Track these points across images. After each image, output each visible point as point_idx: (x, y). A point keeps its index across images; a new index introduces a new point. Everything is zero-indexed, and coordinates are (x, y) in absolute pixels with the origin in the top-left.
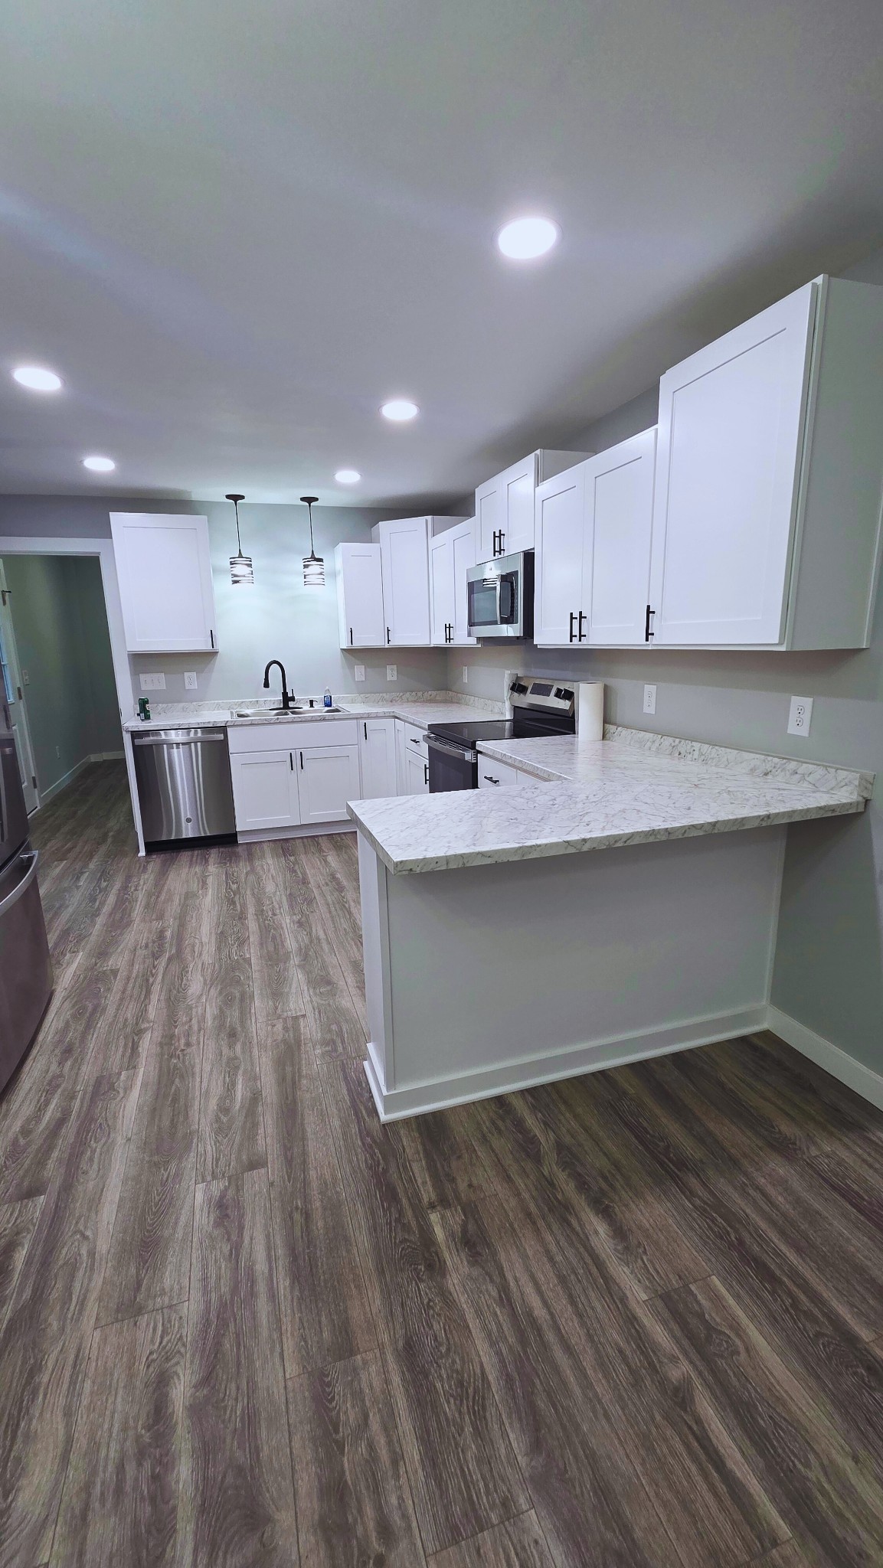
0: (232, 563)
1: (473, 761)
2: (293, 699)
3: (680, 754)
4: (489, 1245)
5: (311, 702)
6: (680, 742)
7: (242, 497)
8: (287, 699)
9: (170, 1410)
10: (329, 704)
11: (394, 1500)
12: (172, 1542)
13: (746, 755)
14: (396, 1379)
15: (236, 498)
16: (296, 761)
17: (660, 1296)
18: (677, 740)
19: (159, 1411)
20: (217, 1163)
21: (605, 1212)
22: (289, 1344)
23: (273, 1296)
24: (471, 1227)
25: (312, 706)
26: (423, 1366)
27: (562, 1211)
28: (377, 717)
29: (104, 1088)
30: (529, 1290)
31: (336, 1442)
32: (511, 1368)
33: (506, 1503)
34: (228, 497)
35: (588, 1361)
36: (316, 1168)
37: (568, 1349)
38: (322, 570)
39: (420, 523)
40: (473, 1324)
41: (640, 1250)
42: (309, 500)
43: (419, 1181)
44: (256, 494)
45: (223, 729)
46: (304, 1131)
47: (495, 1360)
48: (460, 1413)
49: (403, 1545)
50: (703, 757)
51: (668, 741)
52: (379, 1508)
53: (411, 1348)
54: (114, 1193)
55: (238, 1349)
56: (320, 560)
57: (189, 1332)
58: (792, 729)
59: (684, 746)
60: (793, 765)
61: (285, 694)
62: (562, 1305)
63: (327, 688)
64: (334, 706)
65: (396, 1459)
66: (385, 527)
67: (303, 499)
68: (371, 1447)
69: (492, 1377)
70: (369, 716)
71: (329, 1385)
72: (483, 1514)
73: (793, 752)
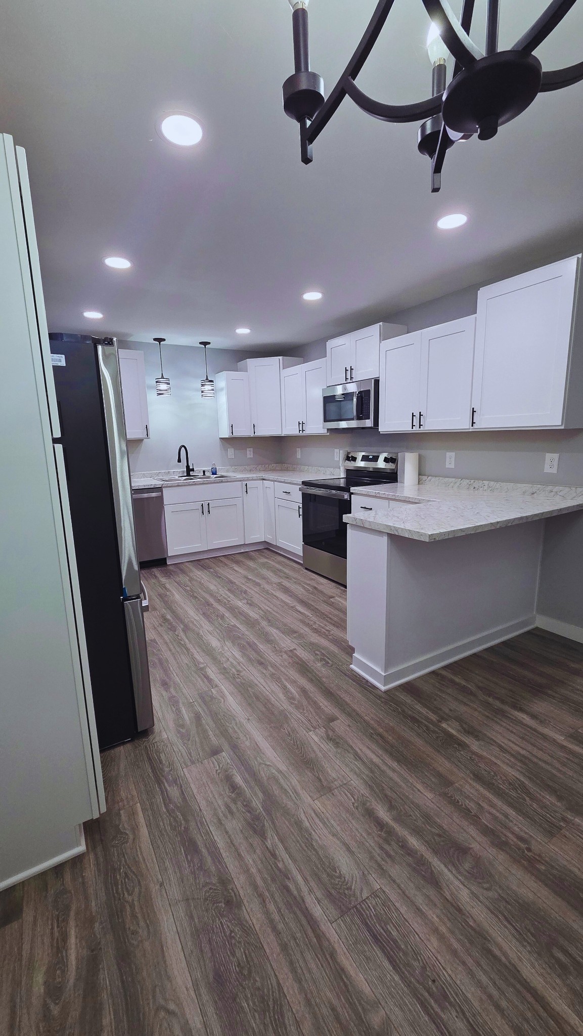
0: (157, 382)
1: (349, 499)
2: (193, 470)
3: (474, 488)
4: (480, 732)
5: (204, 472)
6: (474, 482)
7: (164, 340)
8: (189, 470)
9: (385, 822)
10: (214, 473)
11: (517, 829)
12: (432, 867)
13: (519, 485)
14: (481, 789)
15: (160, 340)
16: (206, 509)
17: (569, 736)
18: (472, 481)
19: (380, 824)
20: (311, 722)
21: (521, 710)
22: (419, 787)
23: (394, 770)
24: (464, 726)
25: (204, 474)
26: (489, 781)
27: (502, 713)
28: (253, 480)
29: (206, 700)
30: (512, 745)
31: (475, 816)
32: (527, 774)
33: (564, 819)
34: (155, 339)
35: (558, 765)
36: (366, 716)
37: (545, 762)
38: (213, 388)
39: (276, 361)
40: (499, 762)
41: (547, 722)
42: (205, 344)
43: (425, 713)
44: (173, 339)
45: (159, 489)
46: (346, 702)
47: (518, 773)
48: (519, 794)
49: (533, 842)
50: (490, 489)
51: (466, 482)
52: (513, 833)
53: (477, 776)
54: (265, 745)
55: (396, 793)
56: (212, 381)
57: (364, 790)
58: (547, 469)
59: (477, 484)
60: (550, 488)
61: (188, 467)
62: (530, 748)
63: (214, 462)
64: (219, 473)
65: (506, 816)
66: (251, 363)
67: (201, 343)
68: (490, 813)
69: (522, 779)
70: (248, 479)
71: (451, 797)
72: (558, 825)
73: (549, 481)
